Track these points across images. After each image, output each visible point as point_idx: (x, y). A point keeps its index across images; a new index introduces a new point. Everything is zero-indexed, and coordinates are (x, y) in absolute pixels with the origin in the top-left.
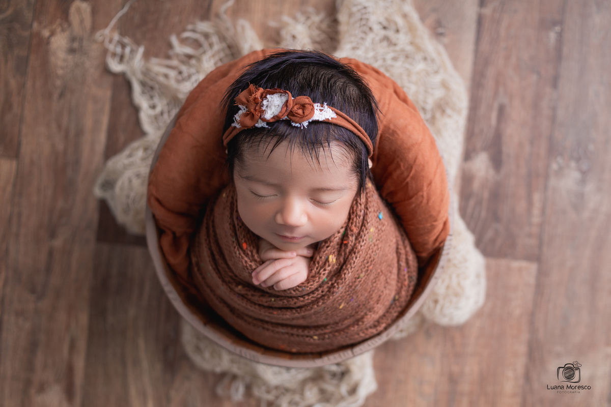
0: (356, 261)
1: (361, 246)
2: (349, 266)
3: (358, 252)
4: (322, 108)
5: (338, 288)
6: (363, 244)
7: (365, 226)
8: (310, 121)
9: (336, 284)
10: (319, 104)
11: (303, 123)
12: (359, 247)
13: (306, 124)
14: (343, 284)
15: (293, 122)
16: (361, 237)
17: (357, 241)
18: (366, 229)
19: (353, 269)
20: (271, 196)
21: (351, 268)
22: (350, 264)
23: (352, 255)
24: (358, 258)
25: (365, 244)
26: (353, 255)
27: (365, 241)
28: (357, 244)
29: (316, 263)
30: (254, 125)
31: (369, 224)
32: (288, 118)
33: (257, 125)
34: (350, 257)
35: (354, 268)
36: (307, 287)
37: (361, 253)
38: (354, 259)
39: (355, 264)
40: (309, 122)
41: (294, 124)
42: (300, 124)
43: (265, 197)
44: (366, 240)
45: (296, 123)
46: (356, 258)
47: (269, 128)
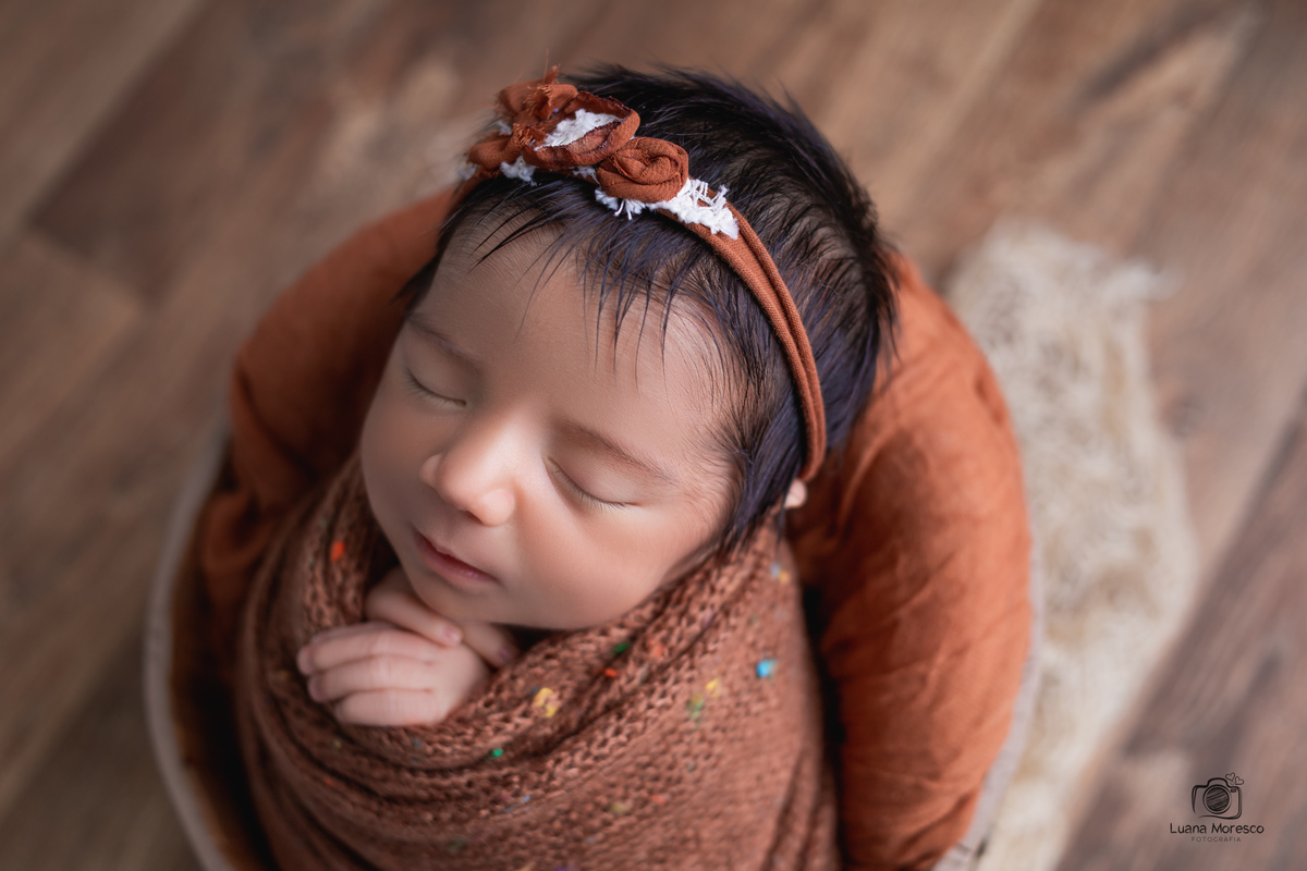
0: (612, 741)
1: (650, 707)
2: (583, 744)
3: (633, 719)
4: (707, 200)
5: (517, 794)
6: (659, 703)
7: (692, 656)
8: (653, 206)
9: (516, 779)
10: (705, 185)
11: (628, 202)
12: (642, 707)
13: (635, 207)
14: (539, 792)
15: (602, 190)
16: (664, 681)
17: (646, 688)
18: (692, 667)
19: (589, 761)
20: (447, 399)
21: (587, 755)
22: (590, 743)
23: (608, 718)
24: (622, 738)
25: (667, 707)
26: (613, 720)
27: (668, 700)
28: (642, 695)
29: (494, 687)
30: (498, 167)
31: (707, 658)
32: (594, 177)
33: (505, 165)
34: (601, 721)
35: (597, 758)
36: (430, 743)
37: (639, 725)
38: (610, 731)
39: (606, 750)
41: (600, 195)
42: (619, 203)
43: (431, 393)
44: (674, 697)
45: (610, 196)
46: (618, 732)
47: (533, 184)
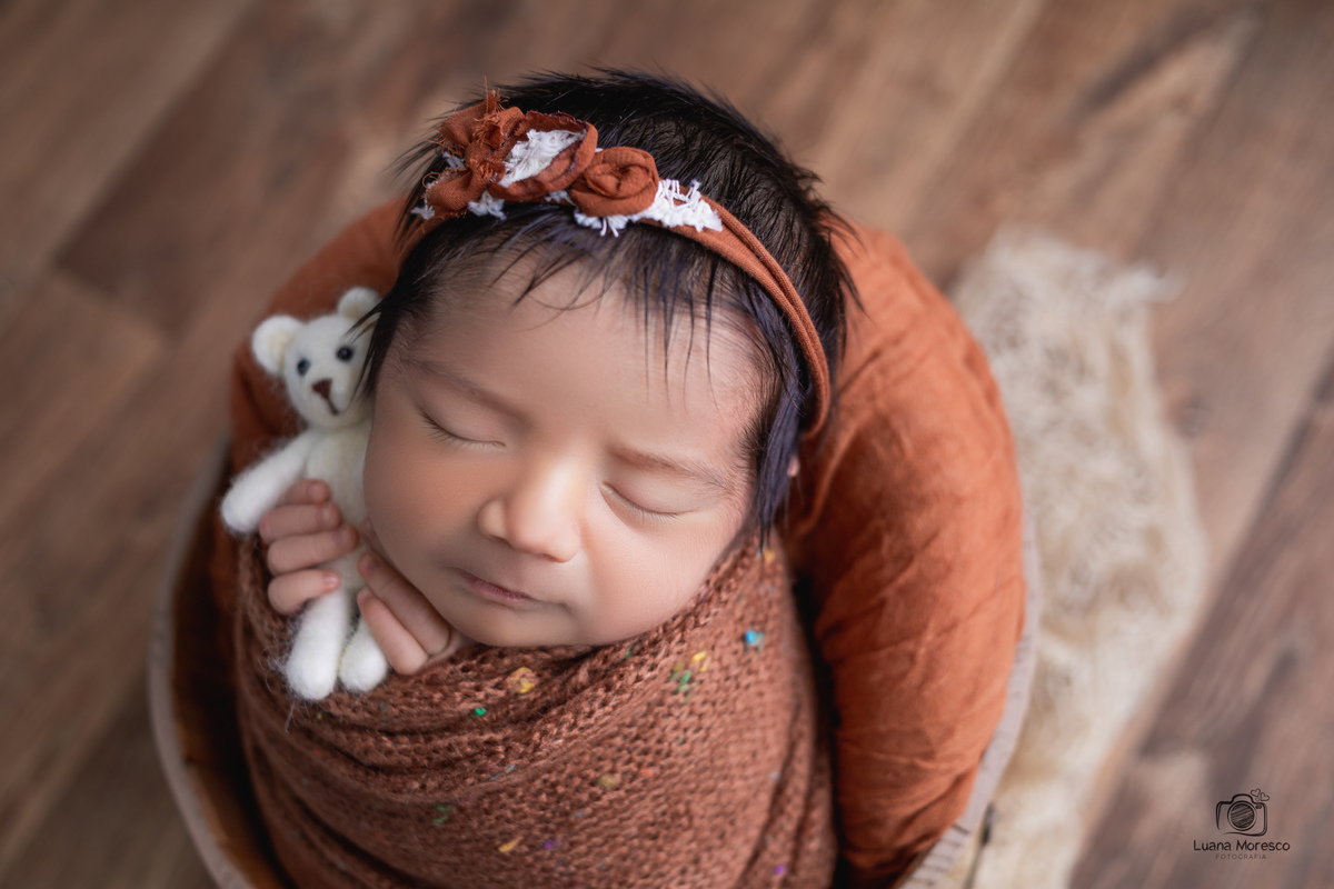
0: (599, 712)
1: (638, 679)
2: (569, 716)
3: (621, 691)
4: (681, 198)
5: (503, 763)
6: (648, 675)
7: (683, 630)
8: (636, 218)
10: (676, 185)
12: (631, 679)
14: (525, 761)
15: (582, 212)
16: (655, 654)
17: (637, 659)
18: (682, 641)
19: (575, 732)
21: (574, 725)
22: (577, 714)
23: (596, 690)
24: (608, 709)
25: (654, 678)
26: (601, 692)
27: (656, 672)
28: (632, 667)
29: (479, 657)
30: (466, 207)
31: (698, 631)
32: (569, 200)
33: (472, 204)
34: (588, 692)
35: (581, 729)
36: (394, 705)
37: (626, 696)
38: (596, 705)
39: (592, 721)
40: (630, 224)
41: (581, 218)
44: (661, 669)
45: (589, 214)
46: (604, 704)
47: (505, 217)
